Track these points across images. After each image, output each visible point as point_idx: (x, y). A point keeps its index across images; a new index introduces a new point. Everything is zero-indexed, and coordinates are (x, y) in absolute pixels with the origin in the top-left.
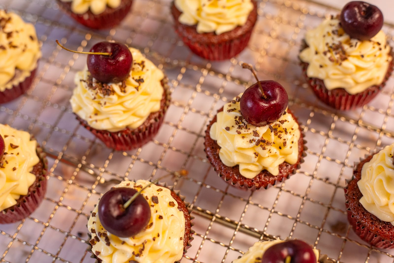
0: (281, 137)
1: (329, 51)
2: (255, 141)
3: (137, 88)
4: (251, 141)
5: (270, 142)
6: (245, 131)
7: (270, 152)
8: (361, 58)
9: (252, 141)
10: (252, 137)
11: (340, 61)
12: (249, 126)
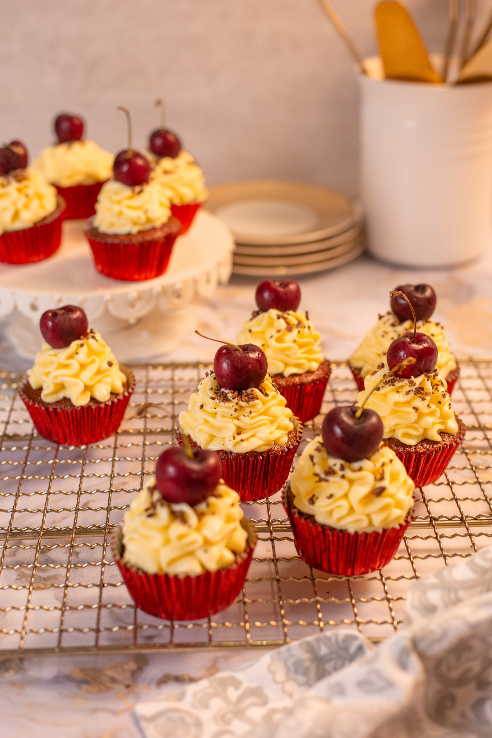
2: (412, 391)
7: (430, 407)
9: (409, 392)
10: (408, 388)
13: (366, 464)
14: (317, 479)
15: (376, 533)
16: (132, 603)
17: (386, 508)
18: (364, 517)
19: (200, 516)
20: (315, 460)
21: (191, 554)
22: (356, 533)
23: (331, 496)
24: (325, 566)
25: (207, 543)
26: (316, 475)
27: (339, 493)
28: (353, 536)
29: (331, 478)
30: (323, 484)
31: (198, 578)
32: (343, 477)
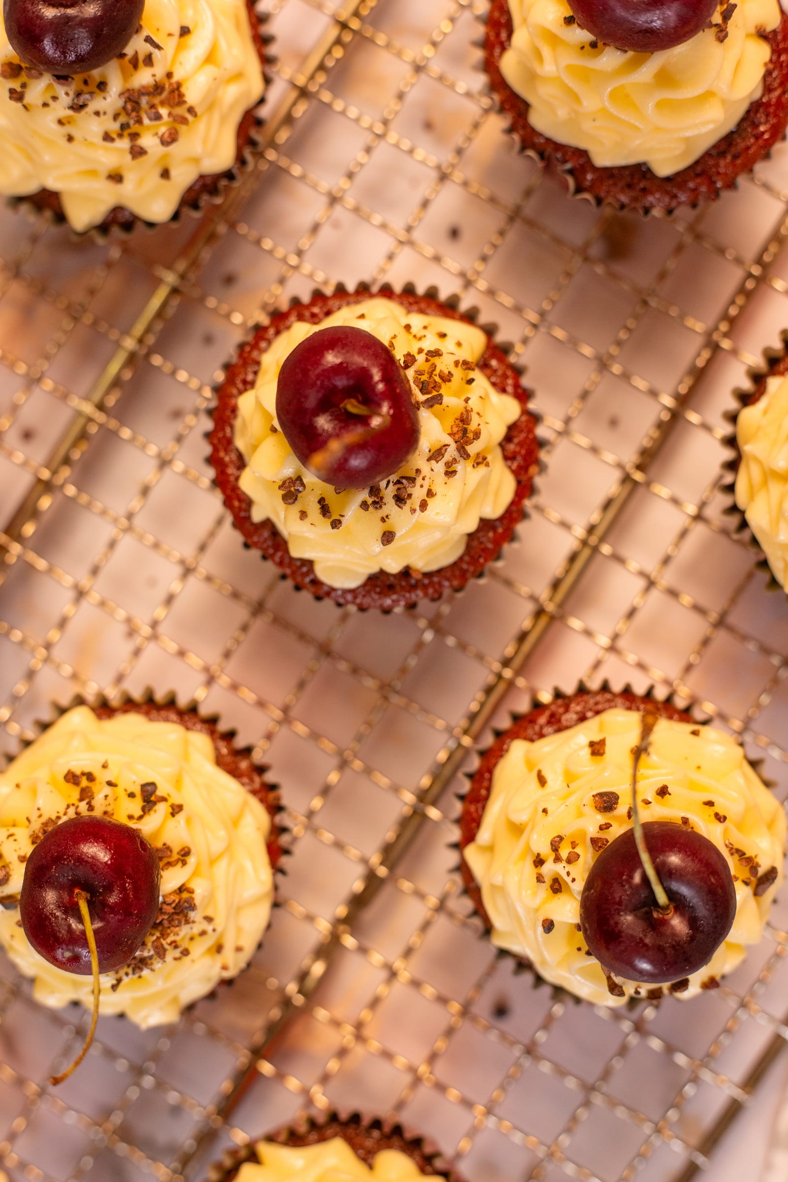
0: (447, 373)
1: (134, 136)
2: (455, 459)
3: (176, 810)
4: (450, 473)
5: (463, 410)
6: (422, 486)
8: (187, 38)
9: (450, 470)
10: (440, 467)
11: (181, 111)
12: (408, 469)
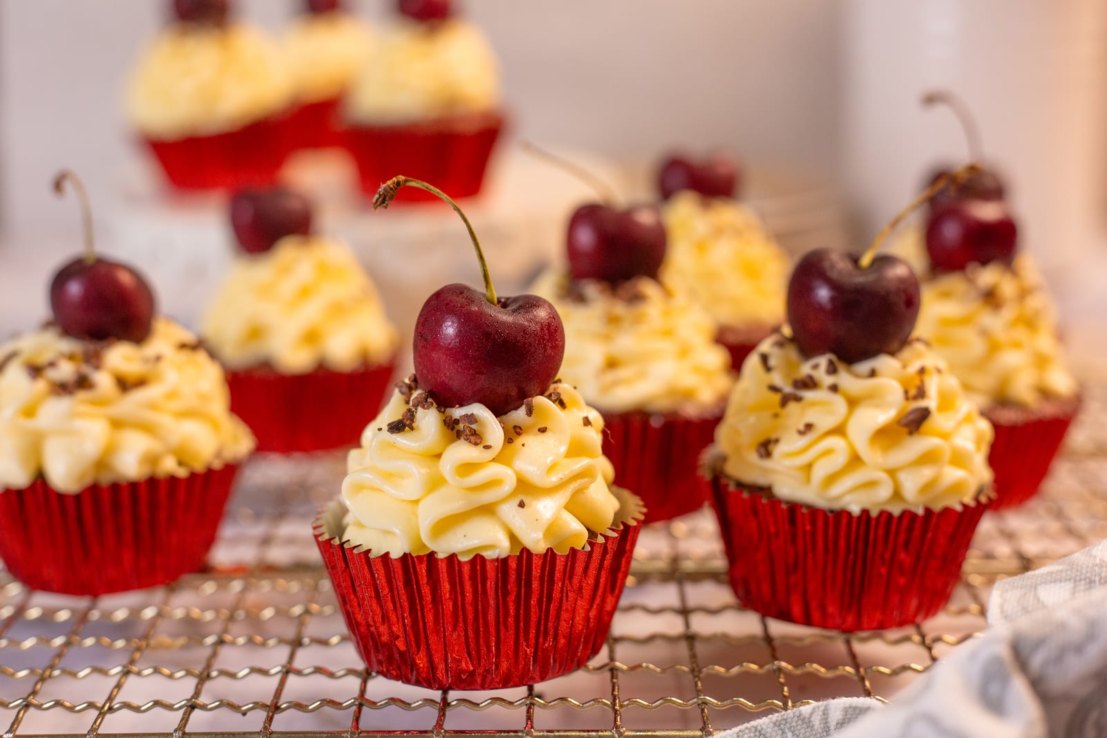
13: (885, 363)
14: (776, 398)
15: (908, 515)
16: (360, 665)
17: (928, 458)
18: (883, 476)
19: (513, 434)
20: (773, 362)
21: (488, 510)
22: (865, 512)
23: (809, 427)
24: (797, 610)
25: (525, 490)
26: (774, 389)
27: (824, 421)
28: (859, 518)
29: (809, 395)
30: (792, 407)
31: (503, 563)
32: (834, 388)
